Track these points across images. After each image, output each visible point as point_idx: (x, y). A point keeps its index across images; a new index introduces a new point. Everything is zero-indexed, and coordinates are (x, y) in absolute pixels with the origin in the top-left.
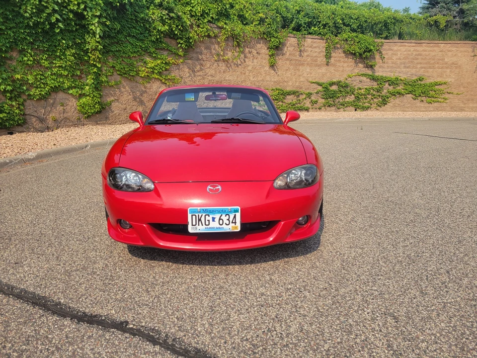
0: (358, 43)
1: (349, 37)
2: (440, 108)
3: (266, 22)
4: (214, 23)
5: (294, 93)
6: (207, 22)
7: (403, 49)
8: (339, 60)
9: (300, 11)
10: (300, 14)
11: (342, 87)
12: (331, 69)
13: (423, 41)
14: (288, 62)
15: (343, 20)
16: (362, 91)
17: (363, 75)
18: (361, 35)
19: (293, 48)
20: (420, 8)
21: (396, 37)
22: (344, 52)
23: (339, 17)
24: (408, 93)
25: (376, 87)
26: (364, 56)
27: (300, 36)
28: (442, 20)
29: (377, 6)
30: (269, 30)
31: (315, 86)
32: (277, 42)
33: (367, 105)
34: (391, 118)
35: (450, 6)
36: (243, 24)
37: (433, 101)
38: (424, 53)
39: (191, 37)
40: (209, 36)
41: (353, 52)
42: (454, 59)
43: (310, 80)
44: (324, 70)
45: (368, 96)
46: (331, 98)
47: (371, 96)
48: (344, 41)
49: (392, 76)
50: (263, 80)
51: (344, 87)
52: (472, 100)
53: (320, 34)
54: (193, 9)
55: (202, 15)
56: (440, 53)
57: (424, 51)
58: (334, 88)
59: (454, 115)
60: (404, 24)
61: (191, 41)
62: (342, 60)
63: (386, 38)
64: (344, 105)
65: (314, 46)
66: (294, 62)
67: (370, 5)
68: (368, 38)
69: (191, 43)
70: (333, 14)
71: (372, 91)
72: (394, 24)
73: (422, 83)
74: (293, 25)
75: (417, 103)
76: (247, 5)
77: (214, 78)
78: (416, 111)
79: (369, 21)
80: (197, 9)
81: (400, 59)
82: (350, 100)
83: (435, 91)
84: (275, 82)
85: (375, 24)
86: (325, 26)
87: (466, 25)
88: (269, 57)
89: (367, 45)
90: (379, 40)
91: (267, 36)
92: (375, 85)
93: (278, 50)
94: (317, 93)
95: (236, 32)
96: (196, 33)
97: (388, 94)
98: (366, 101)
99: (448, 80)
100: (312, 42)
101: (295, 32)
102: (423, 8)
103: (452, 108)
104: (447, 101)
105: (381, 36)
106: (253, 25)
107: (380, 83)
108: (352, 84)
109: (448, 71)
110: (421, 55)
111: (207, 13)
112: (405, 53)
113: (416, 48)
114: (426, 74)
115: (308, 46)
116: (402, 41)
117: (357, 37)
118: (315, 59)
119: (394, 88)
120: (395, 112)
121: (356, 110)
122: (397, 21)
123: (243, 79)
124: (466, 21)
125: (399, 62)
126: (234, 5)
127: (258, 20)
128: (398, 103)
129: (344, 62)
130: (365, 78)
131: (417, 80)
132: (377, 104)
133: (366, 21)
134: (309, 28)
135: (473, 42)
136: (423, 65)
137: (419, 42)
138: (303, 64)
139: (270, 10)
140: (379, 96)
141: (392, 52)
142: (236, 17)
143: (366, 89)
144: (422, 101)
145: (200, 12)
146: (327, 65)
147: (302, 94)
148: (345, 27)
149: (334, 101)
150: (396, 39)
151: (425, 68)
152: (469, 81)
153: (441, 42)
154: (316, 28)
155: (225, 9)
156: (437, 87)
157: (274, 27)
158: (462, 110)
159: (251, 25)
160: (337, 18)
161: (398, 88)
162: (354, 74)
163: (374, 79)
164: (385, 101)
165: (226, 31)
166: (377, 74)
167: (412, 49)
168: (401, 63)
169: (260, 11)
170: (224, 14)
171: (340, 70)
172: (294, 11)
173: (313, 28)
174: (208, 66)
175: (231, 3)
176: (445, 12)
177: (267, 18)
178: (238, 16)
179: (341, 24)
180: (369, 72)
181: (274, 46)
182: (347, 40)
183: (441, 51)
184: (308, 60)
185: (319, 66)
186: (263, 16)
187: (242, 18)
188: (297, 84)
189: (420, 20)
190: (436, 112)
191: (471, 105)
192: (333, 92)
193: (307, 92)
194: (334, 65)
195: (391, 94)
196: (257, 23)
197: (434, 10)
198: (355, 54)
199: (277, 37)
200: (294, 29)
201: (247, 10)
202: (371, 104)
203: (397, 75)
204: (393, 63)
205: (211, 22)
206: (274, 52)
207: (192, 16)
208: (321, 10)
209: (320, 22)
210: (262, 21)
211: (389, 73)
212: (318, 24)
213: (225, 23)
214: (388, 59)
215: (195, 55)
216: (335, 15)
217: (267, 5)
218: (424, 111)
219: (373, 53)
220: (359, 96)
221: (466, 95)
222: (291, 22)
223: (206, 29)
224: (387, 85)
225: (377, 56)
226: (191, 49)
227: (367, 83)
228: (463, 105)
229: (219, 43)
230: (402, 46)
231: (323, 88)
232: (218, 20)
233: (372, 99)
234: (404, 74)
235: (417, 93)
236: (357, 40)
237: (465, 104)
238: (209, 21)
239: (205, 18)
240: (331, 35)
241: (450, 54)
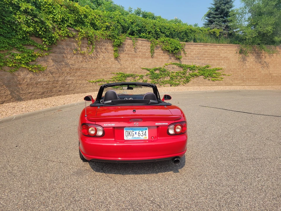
0: (170, 44)
1: (165, 40)
2: (219, 84)
3: (110, 28)
4: (73, 28)
5: (132, 76)
6: (67, 26)
7: (197, 48)
8: (159, 55)
9: (133, 22)
10: (133, 24)
11: (162, 71)
12: (155, 60)
13: (208, 44)
14: (127, 55)
15: (160, 29)
16: (174, 74)
17: (174, 64)
18: (172, 39)
19: (130, 46)
20: (204, 24)
21: (192, 41)
22: (162, 50)
23: (158, 27)
24: (201, 75)
25: (182, 71)
26: (174, 53)
27: (134, 39)
28: (218, 31)
29: (180, 22)
30: (113, 34)
31: (145, 71)
32: (119, 42)
33: (178, 82)
34: (193, 91)
35: (220, 23)
36: (94, 29)
37: (215, 80)
38: (208, 51)
39: (53, 37)
40: (68, 36)
41: (168, 49)
42: (225, 55)
43: (142, 67)
44: (150, 60)
45: (178, 77)
46: (155, 78)
47: (179, 77)
48: (162, 42)
49: (191, 64)
50: (110, 67)
51: (163, 72)
52: (237, 79)
53: (147, 37)
54: (55, 17)
55: (62, 21)
56: (218, 51)
57: (209, 49)
58: (157, 72)
59: (228, 88)
60: (196, 33)
61: (53, 39)
62: (161, 54)
63: (186, 41)
64: (164, 83)
65: (144, 45)
66: (130, 55)
67: (175, 21)
68: (176, 41)
69: (54, 41)
70: (154, 25)
71: (180, 74)
72: (191, 33)
73: (209, 69)
74: (129, 32)
75: (206, 81)
76: (97, 17)
77: (73, 66)
78: (206, 86)
79: (176, 30)
80: (58, 17)
81: (195, 54)
82: (167, 79)
83: (216, 74)
84: (118, 68)
85: (180, 32)
86: (149, 32)
87: (230, 35)
88: (114, 52)
89: (176, 45)
90: (182, 43)
91: (112, 38)
92: (182, 70)
93: (120, 47)
94: (147, 75)
95: (90, 35)
96: (58, 34)
97: (189, 76)
98: (177, 80)
99: (223, 67)
100: (142, 43)
101: (130, 36)
102: (205, 24)
103: (226, 84)
104: (223, 80)
105: (184, 40)
106: (102, 30)
107: (185, 69)
108: (168, 70)
109: (222, 61)
110: (207, 52)
111: (66, 20)
112: (198, 51)
113: (204, 48)
114: (211, 64)
115: (139, 45)
116: (196, 43)
117: (169, 40)
118: (144, 53)
119: (193, 72)
120: (194, 87)
121: (171, 86)
122: (192, 31)
123: (96, 67)
124: (231, 32)
125: (195, 56)
126: (87, 16)
127: (105, 27)
128: (196, 81)
129: (163, 56)
130: (175, 66)
131: (205, 67)
132: (183, 82)
133: (174, 31)
134: (140, 33)
135: (235, 45)
136: (208, 58)
137: (205, 44)
138: (137, 57)
139: (113, 21)
140: (184, 77)
141: (190, 50)
142: (89, 24)
143: (176, 73)
144: (209, 80)
145: (60, 19)
146: (152, 57)
147: (137, 76)
148: (162, 34)
149: (157, 81)
150: (192, 42)
151: (209, 60)
152: (234, 67)
153: (218, 44)
154: (144, 34)
155: (81, 18)
156: (217, 71)
157: (116, 32)
158: (231, 85)
159: (100, 30)
160: (157, 28)
161: (195, 72)
162: (169, 63)
163: (181, 66)
164: (188, 80)
165: (82, 34)
166: (183, 63)
167: (202, 48)
168: (196, 57)
169: (106, 21)
170: (80, 22)
171: (160, 61)
172: (129, 22)
173: (142, 34)
174: (69, 57)
175: (85, 14)
176: (218, 27)
177: (111, 26)
178: (90, 24)
179: (159, 32)
180: (178, 62)
181: (117, 44)
182: (163, 42)
183: (218, 50)
184: (140, 54)
185: (147, 58)
186: (108, 24)
187: (93, 25)
188: (133, 70)
189: (205, 31)
190: (218, 87)
191: (236, 82)
192: (156, 75)
193: (140, 75)
194: (156, 58)
195: (191, 75)
196: (105, 29)
197: (212, 25)
198: (169, 51)
199: (118, 39)
200: (130, 34)
201: (97, 20)
202: (180, 82)
203: (194, 63)
204: (191, 57)
205: (70, 27)
206: (117, 48)
207: (54, 22)
208: (146, 22)
209: (146, 30)
210: (108, 28)
211: (189, 63)
212: (145, 31)
213: (82, 28)
214: (188, 54)
215: (58, 50)
216: (155, 26)
217: (111, 18)
218: (211, 86)
219: (180, 50)
220: (173, 77)
221: (233, 76)
222: (128, 29)
223: (66, 31)
224: (188, 70)
225: (182, 52)
226: (54, 45)
227: (177, 69)
228: (232, 82)
229: (77, 42)
230: (196, 46)
231: (150, 72)
232: (76, 25)
233: (180, 79)
234: (198, 63)
235: (206, 75)
236: (170, 42)
237: (233, 81)
238: (68, 26)
239: (65, 23)
240: (154, 38)
241: (223, 51)
